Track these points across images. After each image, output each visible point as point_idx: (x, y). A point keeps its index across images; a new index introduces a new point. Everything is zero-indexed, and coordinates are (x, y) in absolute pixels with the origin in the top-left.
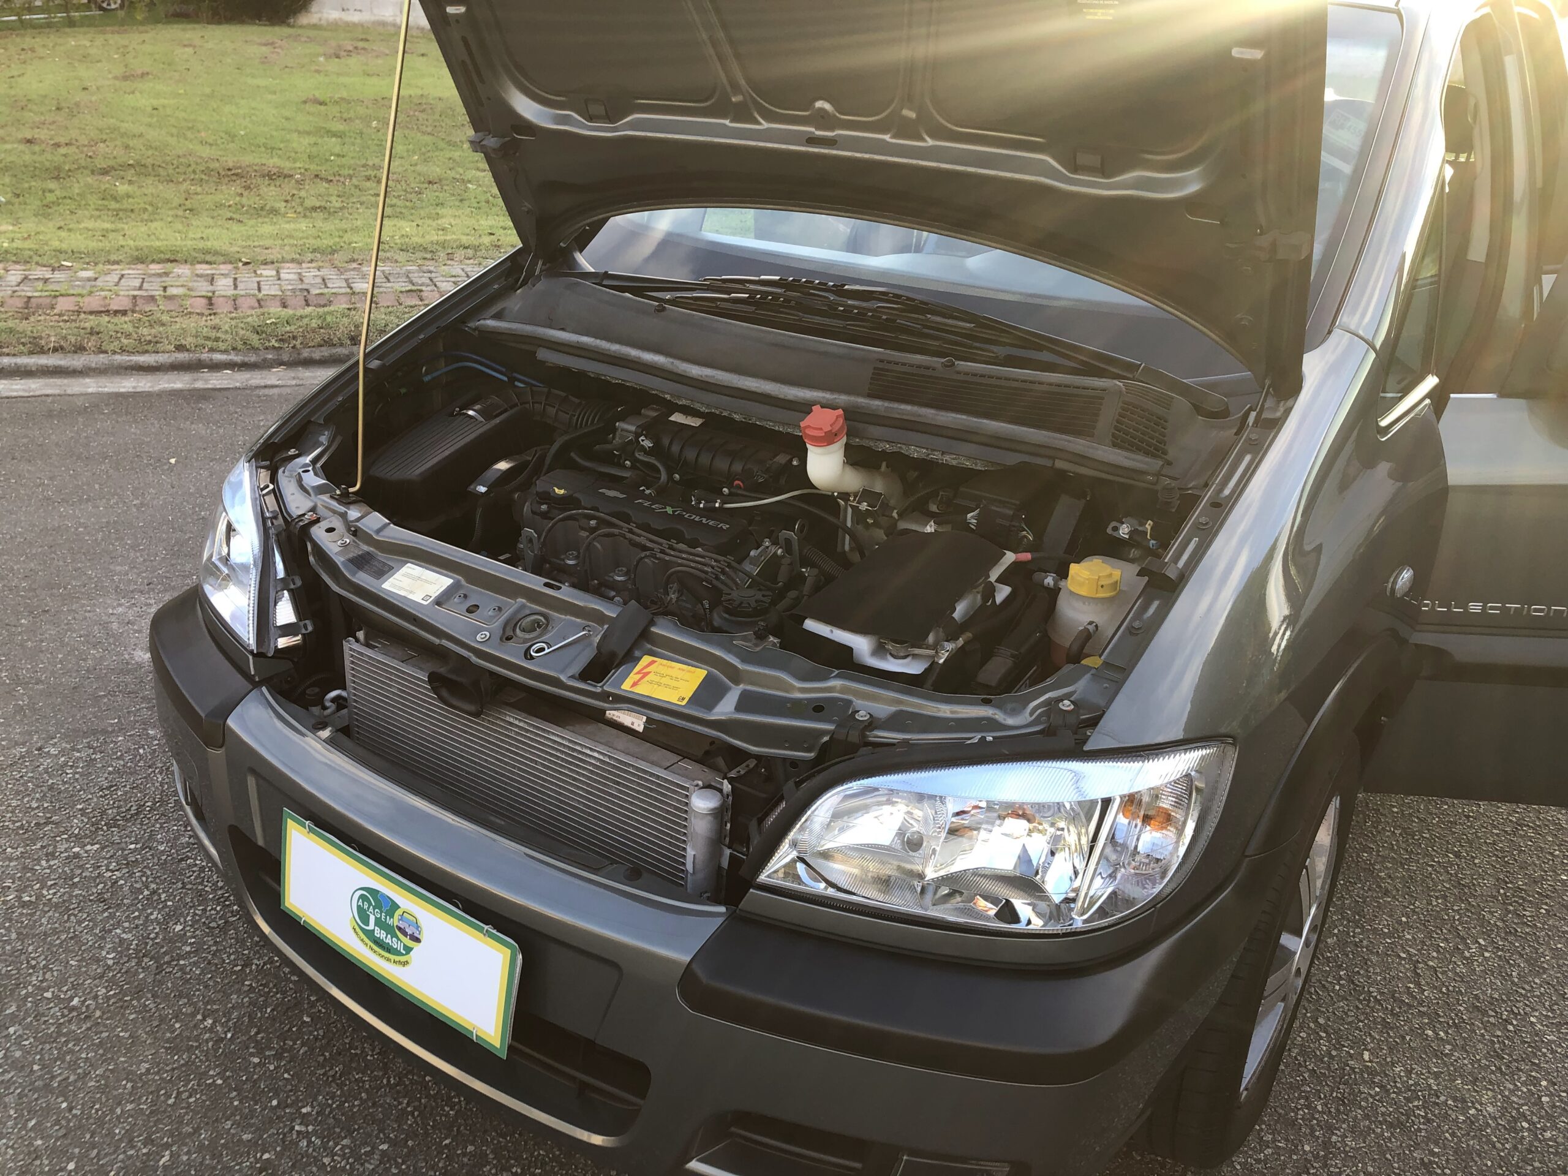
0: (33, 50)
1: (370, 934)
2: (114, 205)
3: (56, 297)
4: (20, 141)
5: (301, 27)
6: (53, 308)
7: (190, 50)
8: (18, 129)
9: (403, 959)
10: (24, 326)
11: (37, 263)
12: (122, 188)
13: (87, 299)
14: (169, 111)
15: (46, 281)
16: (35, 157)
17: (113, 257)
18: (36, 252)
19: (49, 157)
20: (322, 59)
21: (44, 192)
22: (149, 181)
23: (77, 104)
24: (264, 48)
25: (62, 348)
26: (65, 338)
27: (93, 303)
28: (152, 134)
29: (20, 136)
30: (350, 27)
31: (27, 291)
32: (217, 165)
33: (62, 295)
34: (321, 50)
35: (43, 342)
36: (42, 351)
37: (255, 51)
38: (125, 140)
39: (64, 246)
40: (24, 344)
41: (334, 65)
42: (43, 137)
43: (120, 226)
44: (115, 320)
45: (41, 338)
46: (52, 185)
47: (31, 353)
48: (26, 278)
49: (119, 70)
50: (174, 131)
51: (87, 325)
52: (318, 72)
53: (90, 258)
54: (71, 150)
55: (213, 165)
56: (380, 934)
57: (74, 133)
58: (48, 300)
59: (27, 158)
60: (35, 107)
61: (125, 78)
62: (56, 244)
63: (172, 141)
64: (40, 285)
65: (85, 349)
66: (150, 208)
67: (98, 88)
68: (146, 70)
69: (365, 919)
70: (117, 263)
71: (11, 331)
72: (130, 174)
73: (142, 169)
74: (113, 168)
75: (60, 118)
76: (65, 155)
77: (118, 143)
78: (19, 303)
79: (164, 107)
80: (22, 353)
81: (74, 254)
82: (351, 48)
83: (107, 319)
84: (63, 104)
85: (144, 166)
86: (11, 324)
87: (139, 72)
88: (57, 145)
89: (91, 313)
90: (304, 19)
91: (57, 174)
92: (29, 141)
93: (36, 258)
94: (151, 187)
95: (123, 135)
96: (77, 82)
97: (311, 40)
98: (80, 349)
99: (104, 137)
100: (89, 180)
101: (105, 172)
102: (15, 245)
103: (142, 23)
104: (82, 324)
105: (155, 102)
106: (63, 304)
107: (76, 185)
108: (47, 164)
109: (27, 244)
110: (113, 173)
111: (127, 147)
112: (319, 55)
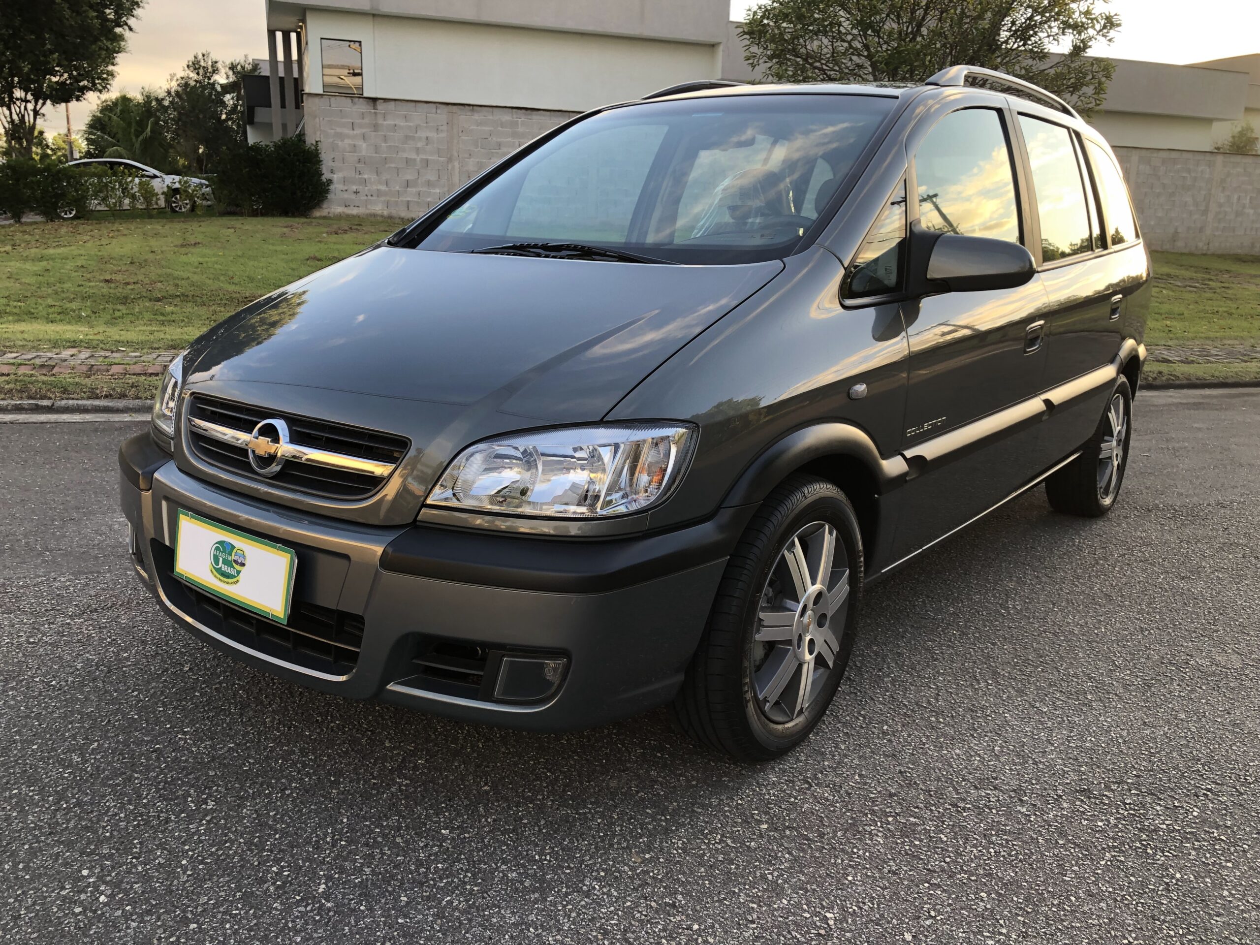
0: (118, 231)
1: (219, 571)
2: (162, 318)
3: (111, 365)
4: (101, 281)
5: (315, 218)
6: (108, 371)
7: (233, 230)
8: (101, 274)
9: (235, 580)
10: (88, 381)
11: (102, 348)
12: (169, 309)
13: (132, 367)
14: (210, 265)
15: (106, 357)
16: (112, 291)
17: (155, 345)
18: (102, 341)
19: (120, 290)
20: (325, 235)
21: (114, 310)
22: (189, 304)
23: (146, 261)
24: (285, 230)
25: (111, 395)
26: (114, 389)
27: (137, 369)
28: (195, 278)
29: (102, 278)
30: (349, 217)
31: (92, 362)
32: (238, 295)
33: (116, 364)
34: (325, 230)
35: (98, 391)
36: (97, 397)
37: (278, 230)
38: (176, 281)
39: (122, 338)
40: (85, 393)
41: (334, 238)
42: (118, 279)
43: (163, 328)
44: (150, 379)
45: (97, 389)
46: (119, 307)
47: (89, 398)
48: (93, 356)
49: (180, 242)
50: (211, 276)
51: (130, 381)
52: (320, 242)
53: (138, 346)
54: (136, 286)
55: (234, 295)
56: (225, 568)
57: (141, 277)
58: (105, 367)
59: (104, 291)
60: (115, 262)
61: (182, 246)
62: (117, 337)
63: (210, 282)
64: (101, 359)
65: (126, 396)
66: (186, 320)
67: (162, 252)
68: (198, 241)
69: (217, 562)
70: (158, 349)
71: (77, 383)
72: (176, 301)
73: (184, 298)
74: (164, 297)
75: (132, 268)
76: (132, 289)
77: (171, 283)
78: (84, 368)
79: (207, 262)
80: (82, 398)
81: (128, 343)
82: (347, 228)
83: (144, 378)
84: (135, 260)
85: (187, 296)
86: (77, 380)
87: (193, 243)
88: (128, 284)
89: (134, 374)
90: (317, 213)
91: (124, 300)
92: (107, 281)
93: (102, 345)
94: (189, 308)
95: (174, 279)
96: (147, 248)
97: (319, 225)
98: (123, 396)
99: (162, 279)
100: (147, 304)
101: (158, 300)
102: (88, 337)
103: (200, 216)
104: (127, 381)
105: (201, 260)
106: (115, 369)
107: (137, 307)
108: (118, 295)
109: (96, 337)
110: (165, 300)
111: (177, 285)
112: (323, 233)
